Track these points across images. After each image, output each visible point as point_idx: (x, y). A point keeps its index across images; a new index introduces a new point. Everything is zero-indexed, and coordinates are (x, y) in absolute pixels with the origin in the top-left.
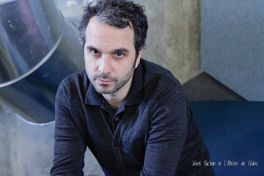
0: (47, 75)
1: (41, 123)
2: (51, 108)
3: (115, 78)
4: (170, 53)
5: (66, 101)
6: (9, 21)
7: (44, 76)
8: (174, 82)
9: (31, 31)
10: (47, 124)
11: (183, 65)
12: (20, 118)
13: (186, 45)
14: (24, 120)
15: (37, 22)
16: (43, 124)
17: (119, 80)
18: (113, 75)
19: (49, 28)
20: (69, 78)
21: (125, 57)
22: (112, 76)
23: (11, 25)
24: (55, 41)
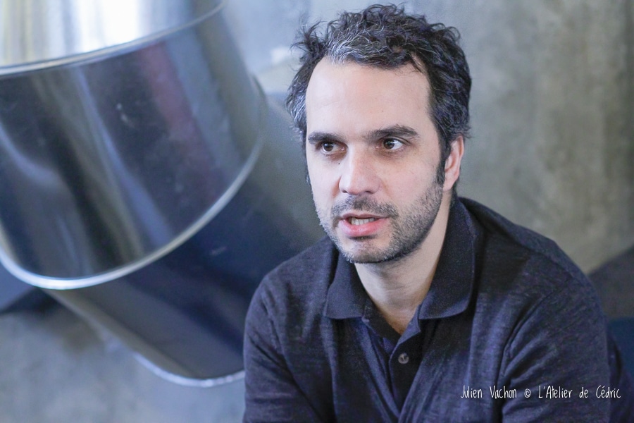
0: (222, 249)
1: (204, 378)
2: (232, 338)
3: (389, 207)
4: (552, 188)
5: (274, 331)
6: (119, 107)
7: (214, 253)
8: (564, 269)
9: (178, 133)
10: (220, 381)
11: (588, 219)
12: (147, 367)
13: (597, 167)
14: (158, 371)
15: (195, 109)
16: (209, 383)
17: (400, 214)
18: (381, 198)
19: (225, 126)
20: (282, 270)
21: (408, 148)
22: (379, 203)
23: (124, 118)
24: (243, 158)
